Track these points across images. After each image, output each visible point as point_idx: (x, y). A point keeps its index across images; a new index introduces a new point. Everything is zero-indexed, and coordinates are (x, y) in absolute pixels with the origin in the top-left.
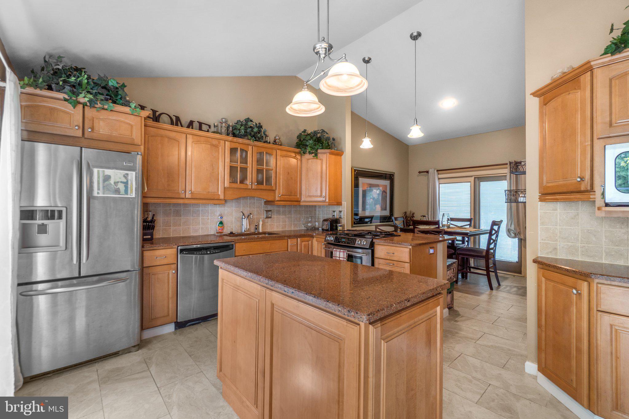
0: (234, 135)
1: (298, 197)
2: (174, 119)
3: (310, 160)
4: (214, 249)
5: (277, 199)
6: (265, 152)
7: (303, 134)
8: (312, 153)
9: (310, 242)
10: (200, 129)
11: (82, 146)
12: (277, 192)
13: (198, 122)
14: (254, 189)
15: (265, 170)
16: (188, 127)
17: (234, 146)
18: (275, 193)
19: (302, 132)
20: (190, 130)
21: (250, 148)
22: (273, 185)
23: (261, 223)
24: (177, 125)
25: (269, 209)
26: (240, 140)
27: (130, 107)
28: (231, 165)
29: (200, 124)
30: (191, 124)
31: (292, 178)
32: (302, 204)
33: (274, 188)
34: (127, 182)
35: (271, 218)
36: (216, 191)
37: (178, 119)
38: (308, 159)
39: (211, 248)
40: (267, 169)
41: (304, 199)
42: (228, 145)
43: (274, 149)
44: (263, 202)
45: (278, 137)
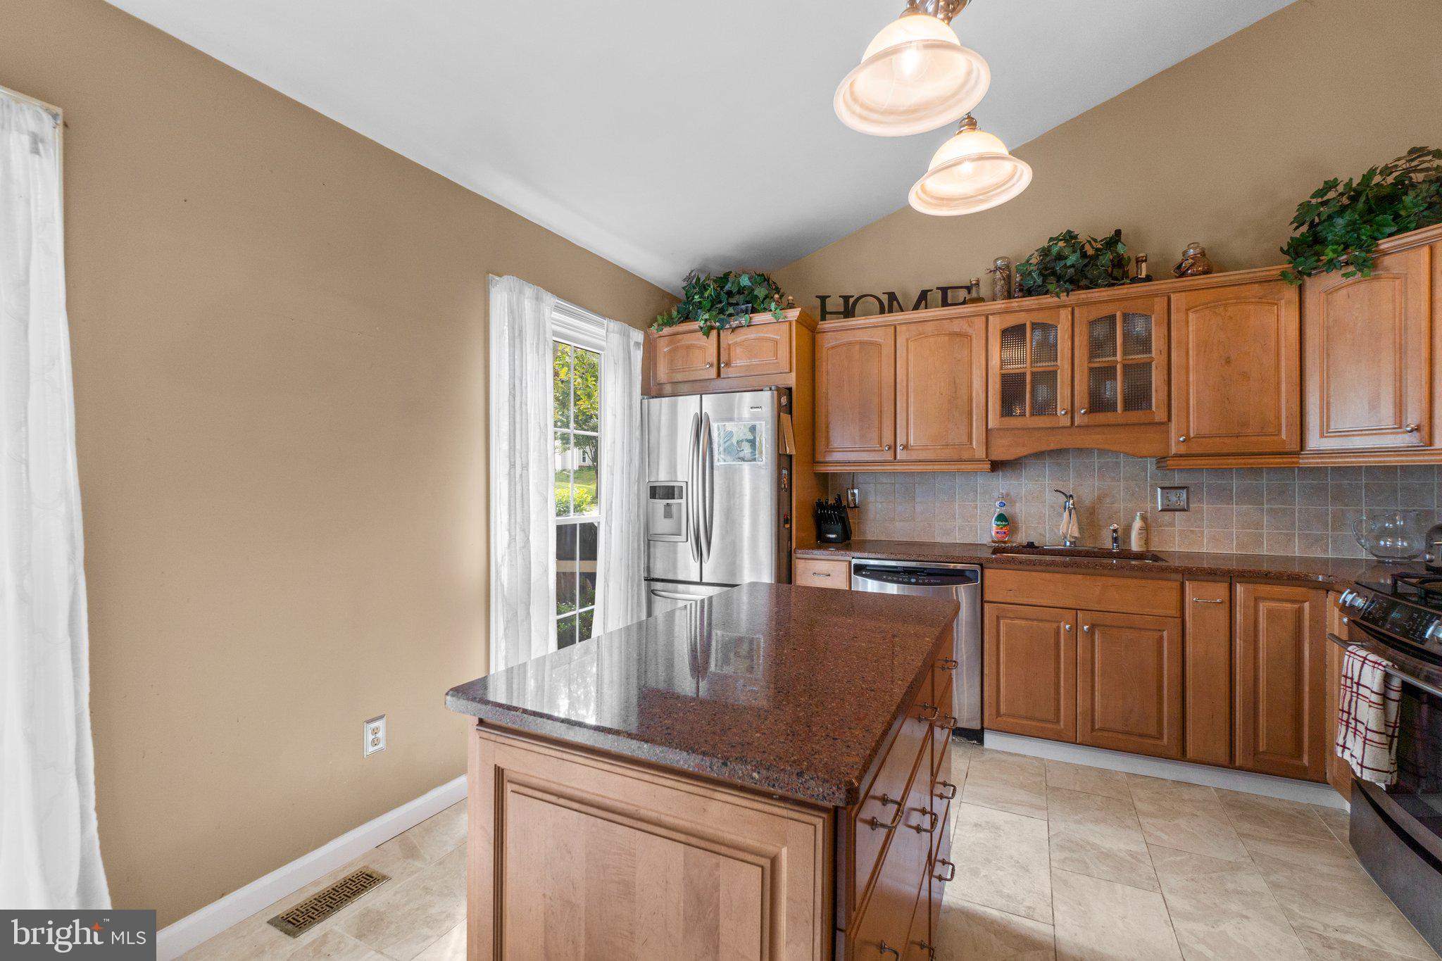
0: (1028, 292)
1: (1284, 437)
2: (885, 299)
3: (1344, 292)
4: (929, 574)
5: (1173, 450)
6: (1118, 315)
7: (1314, 201)
8: (1347, 264)
9: (1307, 605)
10: (945, 303)
12: (1173, 426)
13: (938, 288)
14: (1079, 426)
15: (1119, 367)
16: (916, 307)
17: (1011, 321)
18: (1168, 432)
19: (1312, 197)
20: (922, 314)
21: (1065, 315)
22: (1154, 409)
23: (1137, 524)
24: (891, 311)
25: (1178, 480)
26: (1030, 302)
27: (771, 310)
28: (1003, 372)
29: (944, 290)
30: (923, 299)
31: (1245, 376)
32: (1304, 462)
33: (1160, 416)
34: (755, 438)
35: (1184, 510)
36: (964, 439)
37: (892, 297)
38: (1330, 292)
39: (923, 572)
40: (1130, 362)
41: (1314, 442)
42: (996, 324)
43: (1156, 295)
44: (1151, 465)
45: (1194, 248)
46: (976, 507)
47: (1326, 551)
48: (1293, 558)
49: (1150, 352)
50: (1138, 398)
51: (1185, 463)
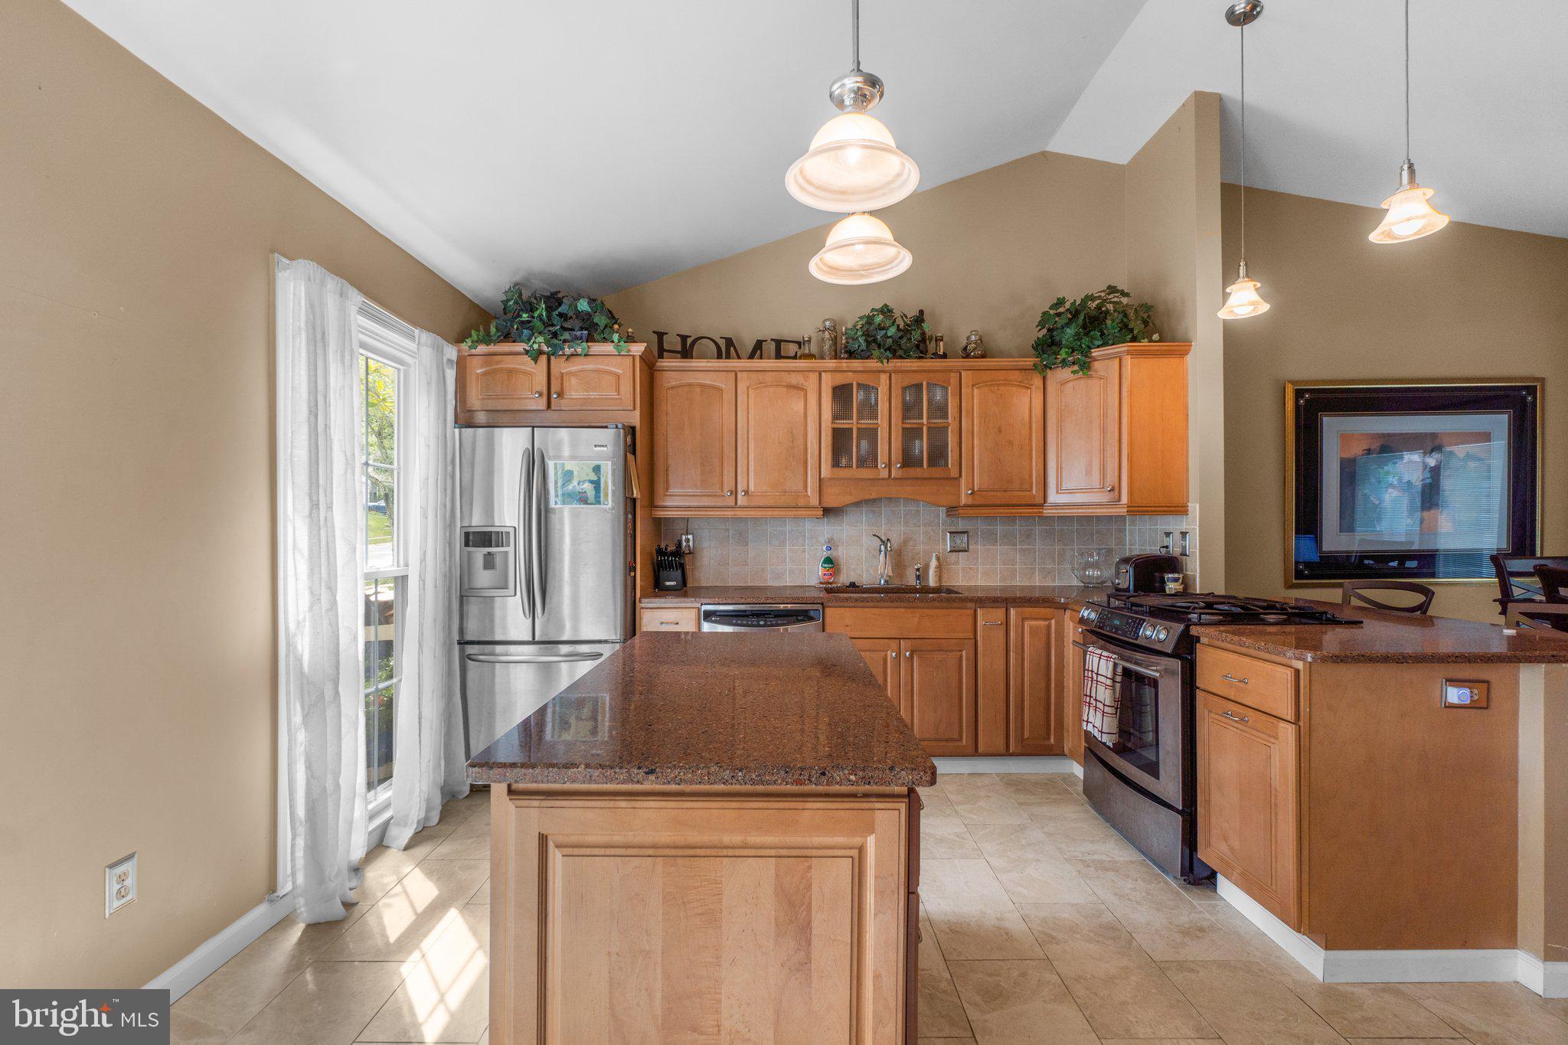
0: (851, 354)
1: (1034, 492)
2: (722, 343)
3: (1071, 384)
4: (776, 616)
5: (964, 500)
6: (924, 383)
7: (1052, 312)
8: (1074, 363)
9: (1053, 621)
10: (779, 356)
11: (533, 424)
12: (963, 481)
13: (772, 340)
14: (895, 479)
15: (925, 428)
16: (751, 356)
17: (841, 379)
18: (959, 486)
19: (1050, 308)
20: (757, 364)
21: (884, 378)
22: (950, 467)
23: (934, 563)
24: (728, 357)
25: (961, 526)
26: (856, 364)
27: (613, 342)
28: (835, 426)
29: (778, 343)
30: (758, 350)
31: (1010, 443)
32: (1047, 512)
33: (954, 473)
34: (599, 479)
35: (966, 551)
36: (800, 487)
37: (729, 342)
38: (1064, 383)
39: (770, 614)
40: (933, 425)
41: (1053, 497)
42: (828, 381)
43: (951, 371)
44: (942, 511)
45: (975, 335)
46: (805, 551)
47: (1054, 580)
48: (1035, 587)
49: (947, 418)
50: (938, 455)
51: (971, 511)
